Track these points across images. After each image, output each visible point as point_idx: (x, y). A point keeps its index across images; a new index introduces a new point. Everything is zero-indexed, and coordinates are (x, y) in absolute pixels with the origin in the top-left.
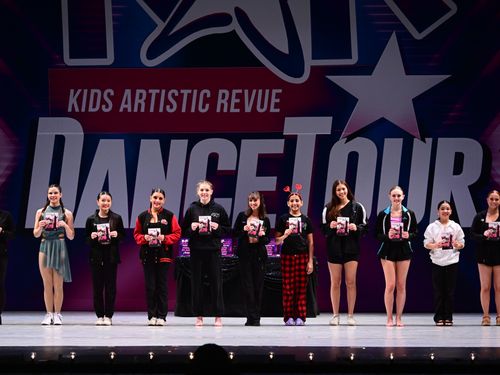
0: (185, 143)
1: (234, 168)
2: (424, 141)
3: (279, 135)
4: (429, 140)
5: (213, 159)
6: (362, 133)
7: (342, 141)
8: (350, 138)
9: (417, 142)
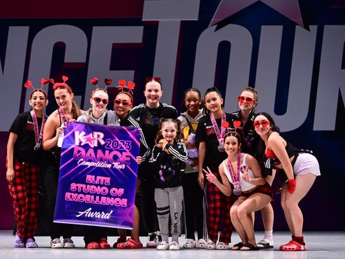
0: (25, 30)
1: (84, 61)
2: (308, 29)
3: (138, 22)
4: (314, 28)
5: (59, 49)
6: (235, 19)
7: (211, 29)
8: (220, 25)
9: (299, 31)
